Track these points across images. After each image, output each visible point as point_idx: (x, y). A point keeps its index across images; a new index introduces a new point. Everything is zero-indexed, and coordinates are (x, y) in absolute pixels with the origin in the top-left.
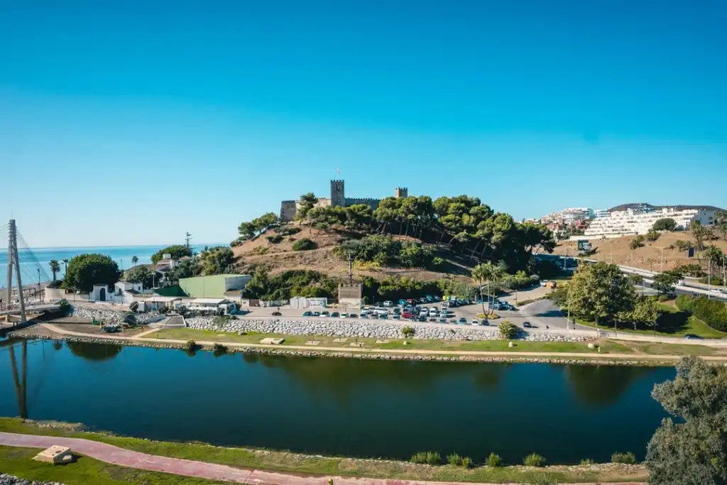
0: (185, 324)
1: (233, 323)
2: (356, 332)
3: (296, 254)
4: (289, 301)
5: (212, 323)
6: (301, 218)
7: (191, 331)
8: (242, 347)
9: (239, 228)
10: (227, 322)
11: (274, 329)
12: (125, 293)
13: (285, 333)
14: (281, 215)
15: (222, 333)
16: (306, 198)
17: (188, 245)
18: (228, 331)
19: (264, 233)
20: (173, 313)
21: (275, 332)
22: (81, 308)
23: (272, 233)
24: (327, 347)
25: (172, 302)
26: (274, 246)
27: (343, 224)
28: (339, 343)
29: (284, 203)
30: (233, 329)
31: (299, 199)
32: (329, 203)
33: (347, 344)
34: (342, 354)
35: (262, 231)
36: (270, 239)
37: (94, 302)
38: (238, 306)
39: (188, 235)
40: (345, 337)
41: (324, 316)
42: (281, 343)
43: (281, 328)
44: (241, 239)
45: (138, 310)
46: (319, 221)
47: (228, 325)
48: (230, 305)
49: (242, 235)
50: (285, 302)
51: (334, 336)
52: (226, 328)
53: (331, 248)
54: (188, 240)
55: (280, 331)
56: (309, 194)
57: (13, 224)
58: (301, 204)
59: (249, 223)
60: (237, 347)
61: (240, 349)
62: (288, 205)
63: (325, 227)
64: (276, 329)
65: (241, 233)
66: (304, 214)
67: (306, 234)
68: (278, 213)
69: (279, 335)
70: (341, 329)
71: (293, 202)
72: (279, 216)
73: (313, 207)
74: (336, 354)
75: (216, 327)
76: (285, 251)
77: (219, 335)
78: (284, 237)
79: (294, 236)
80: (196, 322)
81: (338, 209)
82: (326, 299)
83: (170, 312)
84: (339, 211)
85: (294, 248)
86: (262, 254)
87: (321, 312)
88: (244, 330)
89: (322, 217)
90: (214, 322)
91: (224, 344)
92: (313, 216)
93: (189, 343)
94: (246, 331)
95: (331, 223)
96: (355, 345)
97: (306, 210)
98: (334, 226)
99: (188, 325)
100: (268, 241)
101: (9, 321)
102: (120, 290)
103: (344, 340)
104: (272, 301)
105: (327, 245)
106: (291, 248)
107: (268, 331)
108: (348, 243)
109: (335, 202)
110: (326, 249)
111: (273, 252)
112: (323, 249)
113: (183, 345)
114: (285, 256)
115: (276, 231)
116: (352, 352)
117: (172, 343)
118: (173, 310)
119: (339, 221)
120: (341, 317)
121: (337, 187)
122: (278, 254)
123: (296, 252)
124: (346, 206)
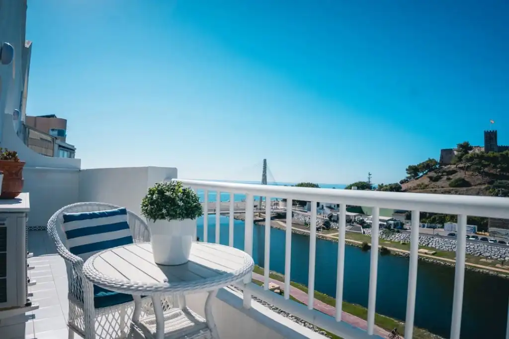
0: (362, 232)
1: (397, 235)
2: (503, 256)
3: (452, 190)
4: (443, 225)
5: (382, 233)
6: (457, 162)
7: (366, 236)
8: (401, 252)
9: (407, 170)
10: (393, 234)
11: (428, 244)
12: (325, 208)
13: (437, 248)
14: (440, 160)
15: (388, 241)
16: (461, 146)
17: (369, 182)
18: (393, 240)
19: (426, 174)
20: (355, 224)
21: (429, 246)
22: (298, 214)
23: (432, 174)
24: (473, 263)
25: (355, 216)
26: (433, 183)
27: (494, 167)
28: (485, 262)
29: (443, 151)
30: (397, 239)
31: (456, 147)
32: (483, 150)
33: (493, 265)
34: (487, 271)
35: (425, 172)
36: (431, 178)
37: (306, 212)
38: (402, 224)
39: (370, 175)
40: (491, 258)
41: (474, 239)
42: (433, 254)
43: (434, 244)
44: (407, 178)
45: (332, 219)
46: (473, 164)
47: (393, 236)
48: (396, 222)
49: (409, 175)
50: (439, 225)
51: (481, 256)
52: (391, 238)
53: (483, 187)
54: (369, 178)
55: (433, 246)
56: (465, 143)
57: (265, 161)
58: (457, 151)
59: (415, 166)
60: (399, 252)
61: (401, 254)
62: (446, 153)
63: (478, 170)
64: (431, 244)
65: (408, 173)
66: (460, 159)
67: (460, 175)
68: (438, 159)
69: (432, 249)
70: (488, 251)
71: (451, 150)
72: (439, 161)
73: (468, 153)
74: (481, 270)
75: (384, 236)
76: (442, 187)
77: (386, 242)
78: (442, 177)
79: (451, 177)
80: (370, 231)
81: (490, 154)
82: (476, 227)
83: (353, 223)
84: (492, 155)
85: (451, 185)
86: (424, 188)
87: (471, 236)
88: (405, 241)
89: (476, 161)
90: (383, 233)
91: (388, 248)
92: (468, 160)
93: (363, 243)
94: (406, 242)
95: (485, 166)
96: (501, 266)
97: (462, 155)
98: (486, 169)
99: (364, 232)
100: (429, 179)
101: (260, 217)
102: (323, 206)
103: (490, 261)
104: (429, 224)
105: (480, 184)
106: (448, 185)
107: (424, 245)
108: (500, 183)
109: (488, 149)
110: (478, 187)
111: (433, 188)
112: (476, 187)
113: (359, 244)
114: (442, 191)
115: (436, 172)
116: (497, 271)
117: (352, 242)
118: (355, 221)
119: (492, 165)
120: (490, 242)
121: (490, 137)
122: (437, 189)
123: (451, 188)
124: (499, 152)
